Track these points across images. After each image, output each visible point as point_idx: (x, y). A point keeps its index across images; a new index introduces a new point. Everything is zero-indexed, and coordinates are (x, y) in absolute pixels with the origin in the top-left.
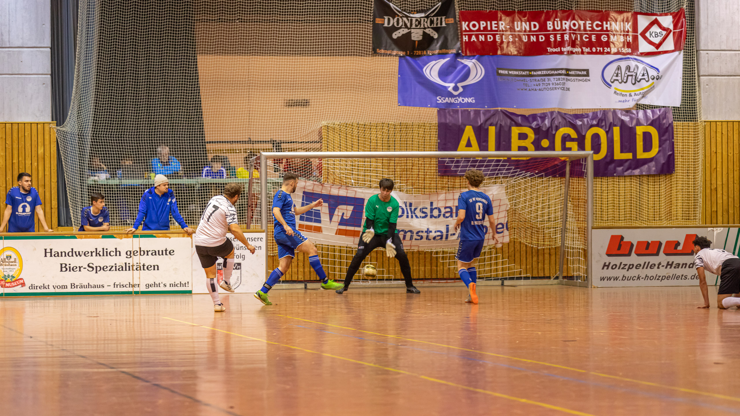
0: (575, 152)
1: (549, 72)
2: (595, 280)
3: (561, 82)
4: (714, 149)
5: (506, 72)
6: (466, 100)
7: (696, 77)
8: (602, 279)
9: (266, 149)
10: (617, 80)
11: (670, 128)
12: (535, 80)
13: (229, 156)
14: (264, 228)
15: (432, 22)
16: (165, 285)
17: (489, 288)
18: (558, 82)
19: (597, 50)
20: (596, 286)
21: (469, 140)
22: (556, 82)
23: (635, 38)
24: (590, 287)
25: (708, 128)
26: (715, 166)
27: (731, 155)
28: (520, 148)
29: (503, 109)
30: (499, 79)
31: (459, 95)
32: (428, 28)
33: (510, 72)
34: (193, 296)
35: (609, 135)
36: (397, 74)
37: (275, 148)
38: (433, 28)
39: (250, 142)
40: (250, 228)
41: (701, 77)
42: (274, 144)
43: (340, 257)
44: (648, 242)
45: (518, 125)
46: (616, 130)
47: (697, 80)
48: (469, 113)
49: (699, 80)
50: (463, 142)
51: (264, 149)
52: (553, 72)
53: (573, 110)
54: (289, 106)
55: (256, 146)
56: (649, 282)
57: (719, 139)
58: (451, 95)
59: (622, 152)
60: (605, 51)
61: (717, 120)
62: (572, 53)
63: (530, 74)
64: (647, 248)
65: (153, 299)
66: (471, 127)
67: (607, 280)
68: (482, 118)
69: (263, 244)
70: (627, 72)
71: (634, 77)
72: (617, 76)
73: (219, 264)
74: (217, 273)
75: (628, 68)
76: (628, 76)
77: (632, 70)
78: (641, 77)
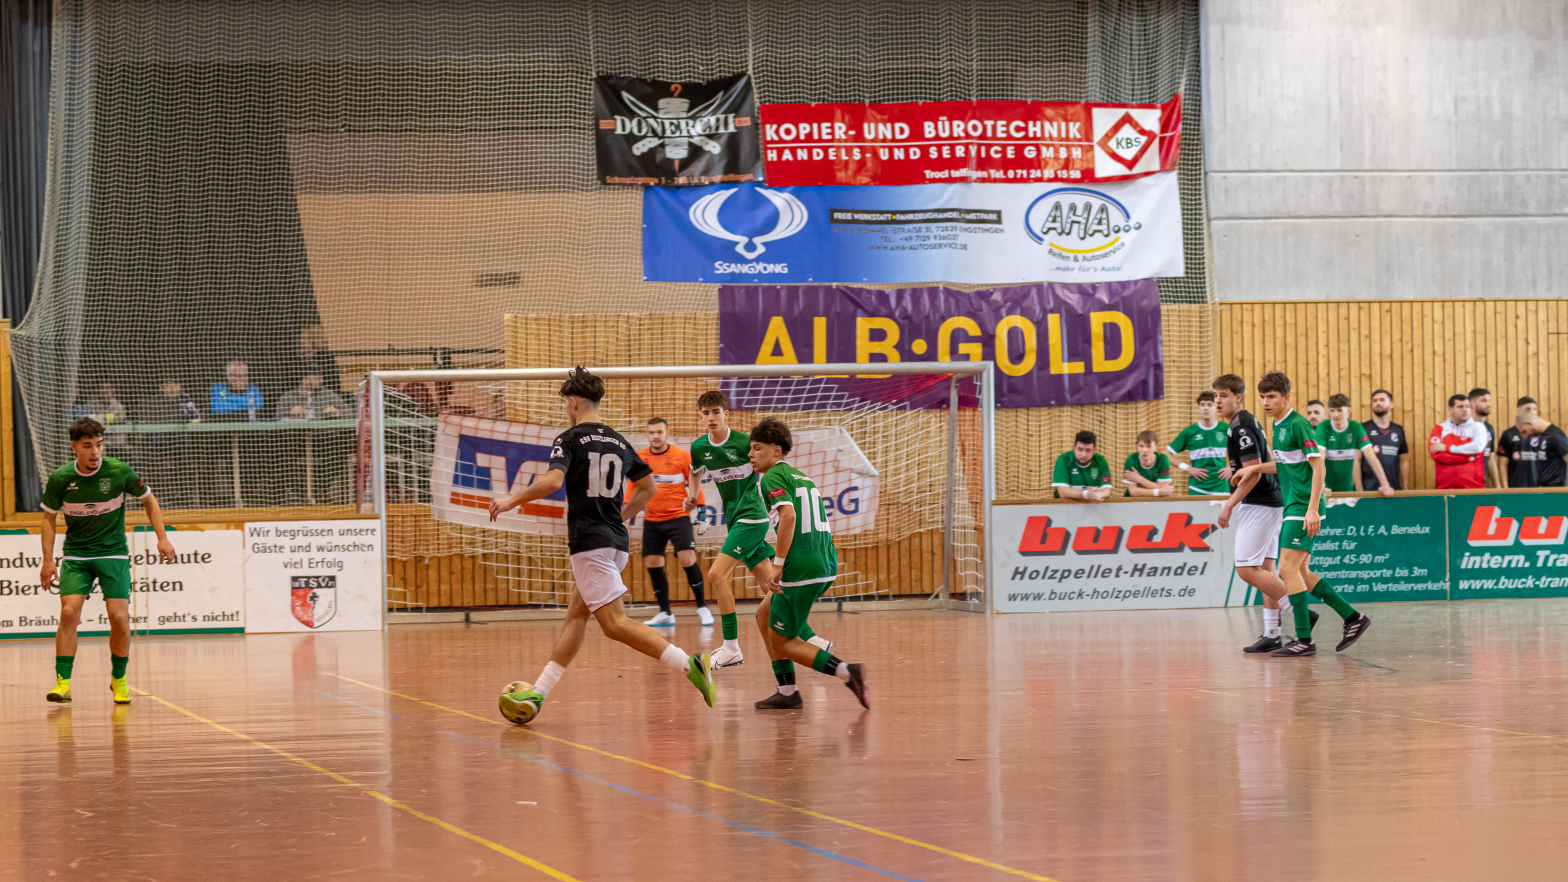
0: (975, 363)
1: (928, 216)
2: (999, 600)
3: (951, 233)
4: (1237, 354)
5: (849, 216)
6: (772, 268)
7: (1204, 221)
8: (1013, 597)
10: (1054, 229)
12: (903, 230)
14: (380, 510)
16: (194, 619)
18: (946, 233)
19: (1016, 174)
20: (1001, 610)
21: (777, 342)
22: (942, 234)
23: (1088, 151)
28: (873, 358)
29: (841, 284)
30: (837, 229)
31: (758, 260)
32: (701, 135)
33: (857, 216)
34: (248, 637)
35: (1041, 328)
36: (640, 223)
37: (439, 361)
38: (709, 136)
39: (391, 351)
41: (1213, 221)
44: (1097, 529)
45: (868, 314)
46: (1054, 322)
47: (1205, 226)
48: (777, 292)
49: (1209, 226)
50: (767, 347)
52: (935, 216)
53: (974, 286)
56: (1099, 604)
57: (1247, 336)
58: (743, 260)
59: (1065, 359)
60: (1032, 176)
61: (1244, 299)
63: (896, 219)
64: (1096, 539)
65: (172, 644)
66: (780, 318)
67: (1022, 599)
68: (802, 302)
69: (378, 540)
70: (1071, 215)
71: (1083, 226)
72: (1054, 221)
73: (295, 579)
74: (293, 594)
75: (1073, 208)
76: (1073, 222)
77: (1079, 211)
78: (1095, 227)
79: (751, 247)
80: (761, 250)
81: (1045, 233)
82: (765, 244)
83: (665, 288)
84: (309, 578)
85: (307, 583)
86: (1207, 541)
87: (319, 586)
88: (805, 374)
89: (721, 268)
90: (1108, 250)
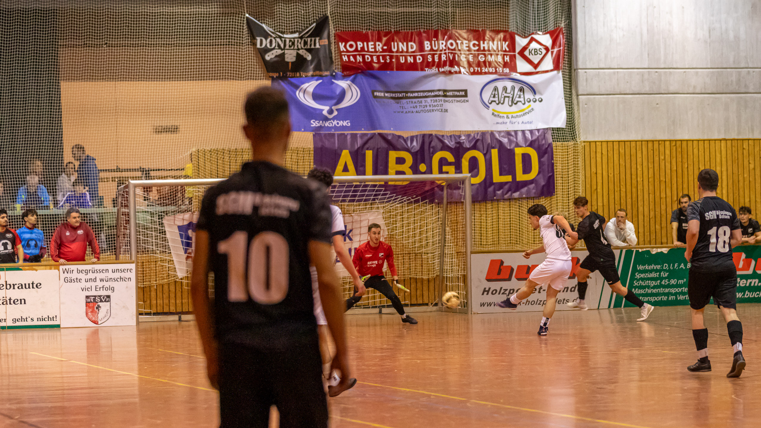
0: (452, 175)
1: (425, 94)
2: (475, 306)
3: (439, 103)
4: (594, 170)
5: (382, 94)
6: (341, 123)
8: (483, 305)
9: (136, 177)
10: (495, 101)
11: (549, 149)
12: (412, 102)
14: (134, 258)
15: (305, 43)
16: (32, 320)
17: (367, 316)
18: (436, 104)
19: (474, 70)
20: (476, 312)
21: (346, 165)
22: (434, 104)
23: (513, 58)
24: (470, 313)
25: (587, 149)
26: (595, 187)
27: (611, 176)
28: (398, 173)
29: (380, 131)
30: (375, 102)
32: (302, 49)
33: (387, 95)
34: (62, 330)
35: (488, 157)
37: (144, 175)
38: (306, 50)
39: (118, 170)
40: (119, 260)
41: (580, 97)
44: (528, 266)
45: (395, 149)
46: (495, 153)
48: (345, 136)
49: (577, 99)
50: (340, 167)
51: (133, 177)
52: (430, 94)
53: (451, 132)
54: (159, 132)
55: (124, 174)
57: (599, 159)
58: (326, 119)
59: (501, 174)
60: (483, 71)
61: (596, 139)
62: (450, 73)
63: (407, 96)
64: (527, 272)
65: (20, 334)
66: (348, 151)
67: (488, 306)
68: (359, 142)
69: (133, 275)
70: (504, 93)
71: (511, 99)
72: (494, 97)
73: (87, 297)
74: (86, 306)
75: (505, 89)
76: (505, 97)
77: (509, 91)
78: (517, 99)
79: (331, 112)
80: (336, 113)
81: (490, 103)
82: (337, 110)
84: (95, 296)
85: (94, 299)
87: (101, 301)
88: (361, 181)
89: (315, 124)
90: (524, 112)
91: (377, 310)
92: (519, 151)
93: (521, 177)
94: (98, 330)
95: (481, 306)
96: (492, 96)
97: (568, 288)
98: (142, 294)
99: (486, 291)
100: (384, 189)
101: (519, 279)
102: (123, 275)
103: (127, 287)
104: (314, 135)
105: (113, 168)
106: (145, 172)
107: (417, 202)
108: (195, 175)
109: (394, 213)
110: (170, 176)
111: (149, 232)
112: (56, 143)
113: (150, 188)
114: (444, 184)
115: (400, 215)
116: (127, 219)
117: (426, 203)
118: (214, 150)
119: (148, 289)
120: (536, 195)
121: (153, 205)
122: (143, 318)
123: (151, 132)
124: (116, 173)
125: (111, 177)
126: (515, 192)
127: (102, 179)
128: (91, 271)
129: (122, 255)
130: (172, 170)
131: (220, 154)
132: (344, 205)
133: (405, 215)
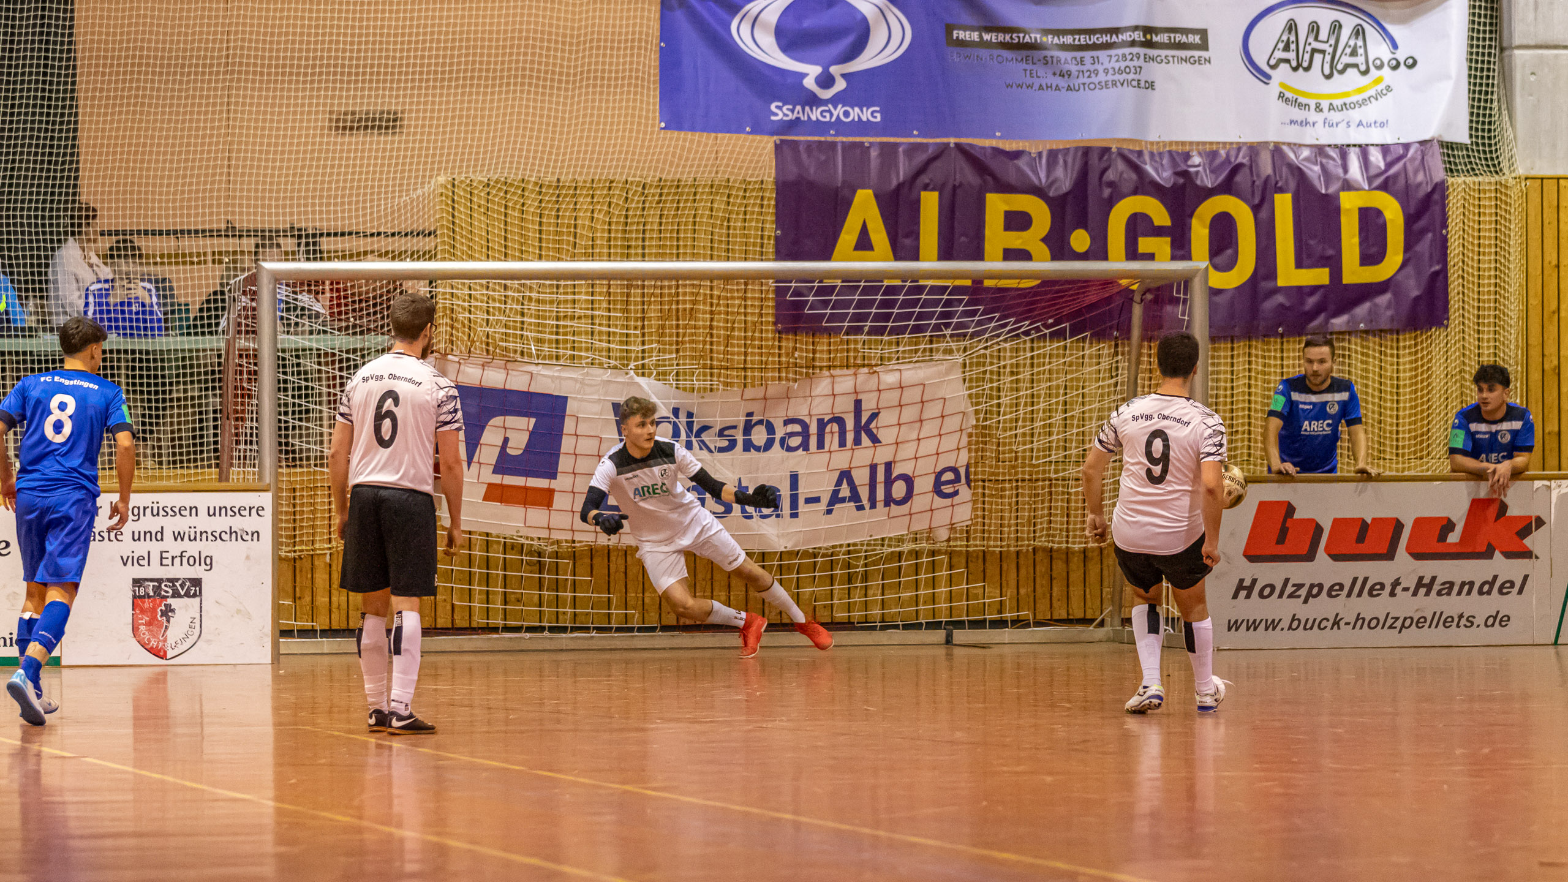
0: (1164, 265)
1: (1094, 39)
3: (1131, 65)
5: (975, 36)
8: (1234, 626)
10: (1288, 61)
11: (1436, 197)
12: (1055, 60)
13: (171, 272)
14: (268, 479)
17: (911, 652)
18: (1123, 65)
21: (864, 230)
22: (1117, 66)
25: (1535, 197)
26: (1554, 306)
28: (1010, 254)
29: (962, 140)
30: (953, 56)
31: (835, 100)
33: (987, 37)
34: (65, 672)
35: (1263, 214)
36: (657, 40)
37: (303, 248)
39: (230, 231)
40: (227, 480)
41: (1517, 52)
42: (300, 237)
43: (487, 563)
44: (1363, 521)
45: (1004, 187)
46: (1283, 204)
48: (865, 150)
49: (1511, 57)
50: (848, 237)
52: (1105, 38)
53: (1162, 145)
54: (343, 128)
56: (1365, 636)
58: (813, 101)
59: (1297, 264)
64: (1361, 539)
66: (870, 192)
67: (1248, 629)
68: (903, 170)
69: (264, 524)
70: (1311, 40)
71: (1328, 58)
72: (1287, 48)
73: (137, 582)
74: (134, 607)
75: (1314, 28)
76: (1314, 51)
77: (1323, 35)
78: (1346, 60)
79: (826, 81)
80: (840, 85)
81: (1273, 67)
82: (844, 76)
83: (692, 141)
84: (160, 581)
85: (157, 589)
86: (1528, 542)
87: (176, 595)
88: (903, 276)
89: (780, 112)
90: (1366, 95)
91: (940, 635)
92: (1350, 202)
93: (1354, 272)
94: (165, 674)
95: (1230, 629)
96: (1281, 46)
97: (1472, 584)
98: (290, 574)
99: (1243, 589)
100: (966, 298)
101: (1336, 557)
102: (237, 523)
103: (248, 558)
104: (778, 148)
105: (215, 226)
106: (304, 240)
107: (1059, 335)
108: (443, 251)
109: (995, 368)
110: (372, 252)
111: (311, 406)
112: (58, 155)
113: (317, 283)
114: (1134, 287)
115: (1012, 373)
116: (253, 368)
117: (1084, 339)
118: (497, 182)
119: (307, 565)
120: (1396, 326)
121: (325, 332)
122: (291, 645)
123: (323, 128)
124: (223, 240)
125: (209, 250)
126: (1336, 315)
127: (184, 255)
128: (148, 511)
129: (235, 469)
130: (379, 234)
131: (514, 194)
132: (856, 342)
133: (1025, 375)
